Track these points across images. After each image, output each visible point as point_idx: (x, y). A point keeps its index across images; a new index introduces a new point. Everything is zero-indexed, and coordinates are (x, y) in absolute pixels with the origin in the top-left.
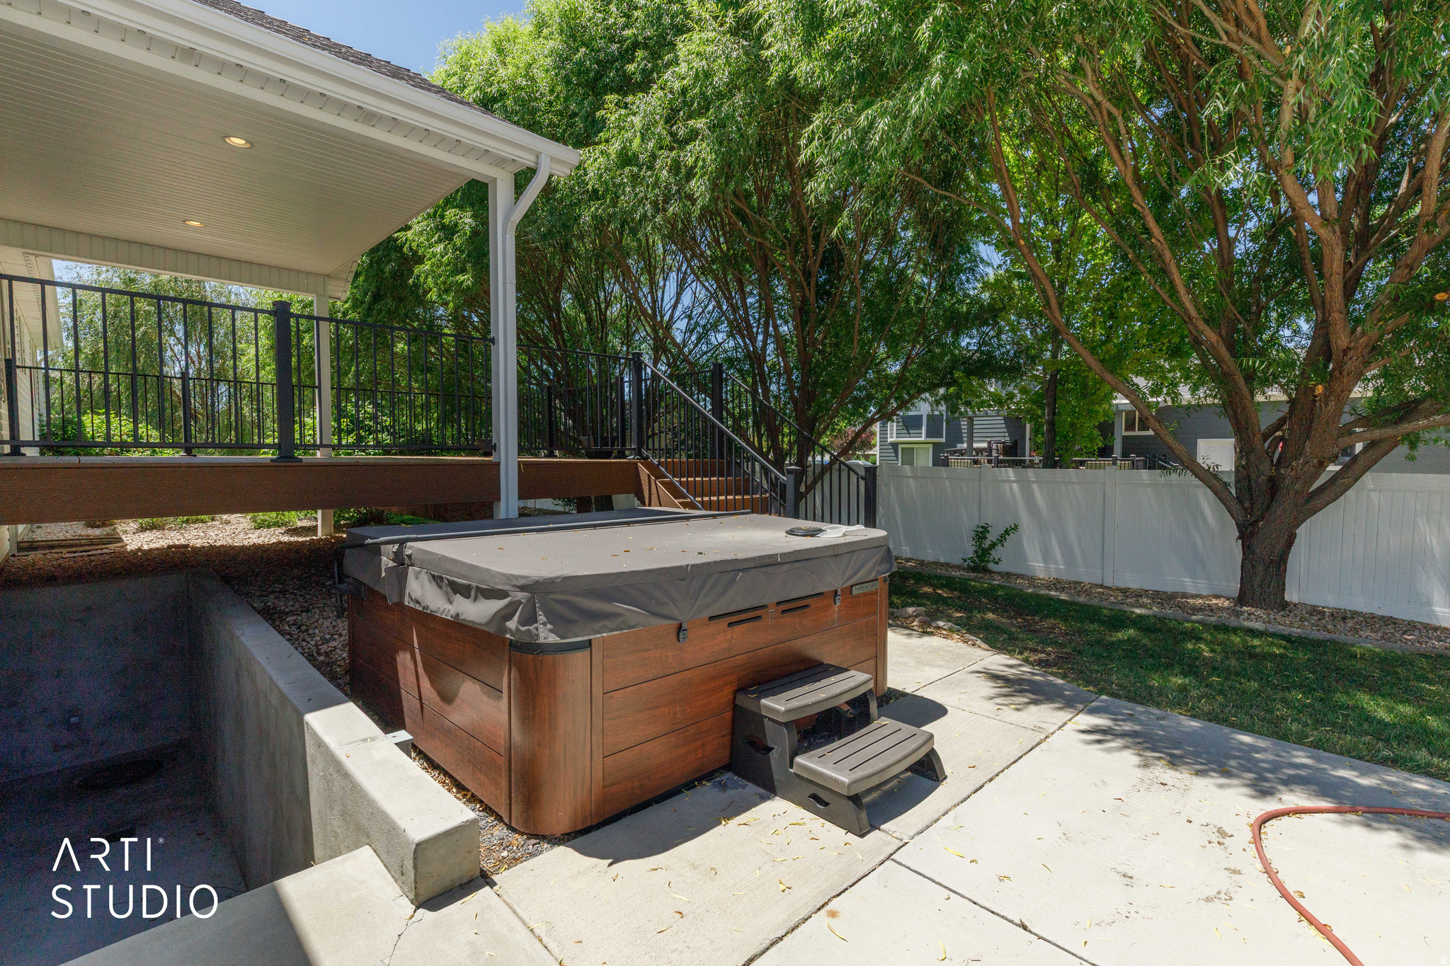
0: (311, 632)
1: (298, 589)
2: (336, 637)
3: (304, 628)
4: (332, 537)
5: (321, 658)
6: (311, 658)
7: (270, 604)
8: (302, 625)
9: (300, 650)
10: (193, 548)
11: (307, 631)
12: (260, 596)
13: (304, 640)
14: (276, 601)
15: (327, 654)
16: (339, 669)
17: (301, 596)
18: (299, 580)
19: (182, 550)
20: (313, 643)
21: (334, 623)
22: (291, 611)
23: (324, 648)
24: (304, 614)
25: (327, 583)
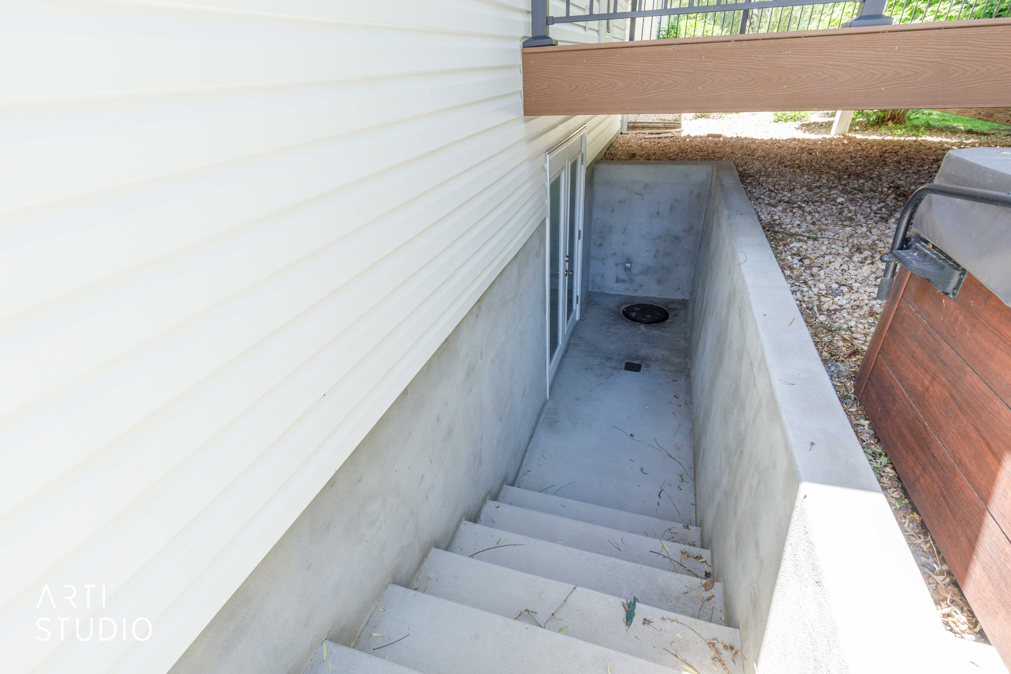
0: (815, 270)
1: (807, 202)
2: (845, 289)
3: (807, 262)
4: (845, 137)
5: (822, 318)
6: (808, 313)
7: (776, 217)
8: (806, 258)
9: (799, 296)
10: (725, 138)
11: (810, 267)
12: (769, 204)
13: (805, 283)
14: (783, 216)
15: (830, 313)
16: (841, 343)
17: (810, 213)
18: (810, 190)
19: (716, 139)
20: (816, 290)
21: (845, 267)
22: (796, 234)
23: (828, 303)
24: (810, 242)
25: (840, 200)
